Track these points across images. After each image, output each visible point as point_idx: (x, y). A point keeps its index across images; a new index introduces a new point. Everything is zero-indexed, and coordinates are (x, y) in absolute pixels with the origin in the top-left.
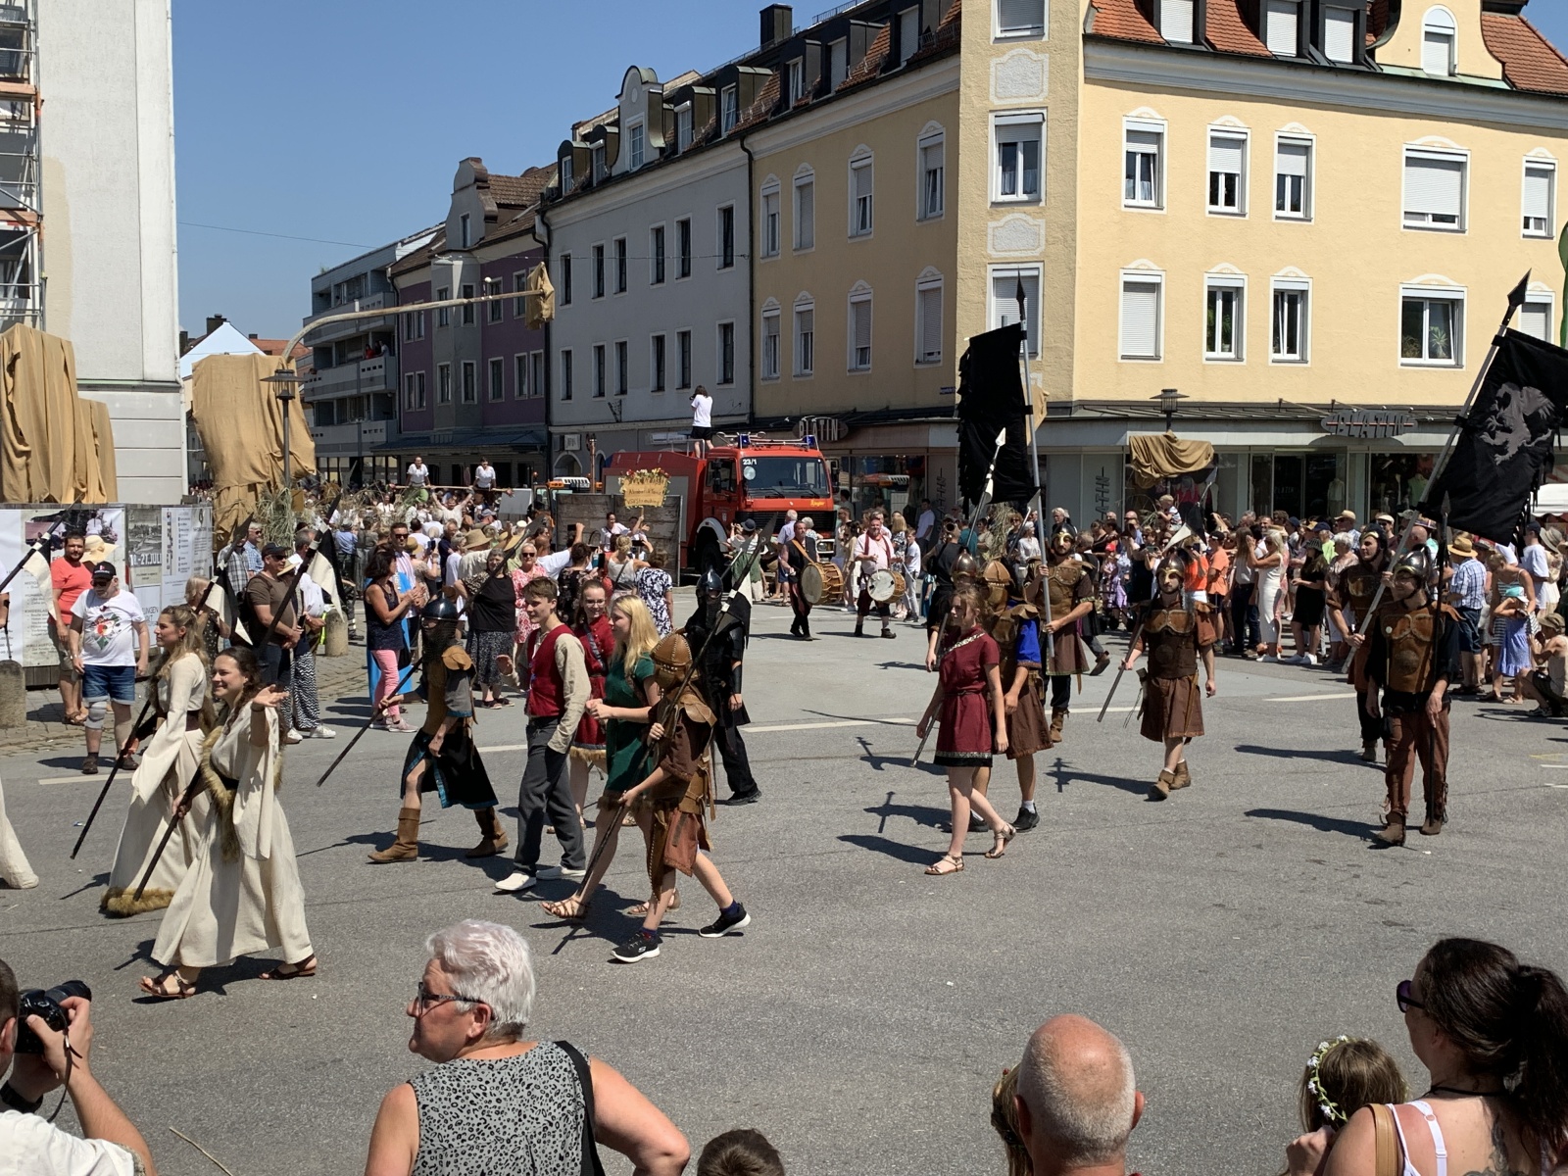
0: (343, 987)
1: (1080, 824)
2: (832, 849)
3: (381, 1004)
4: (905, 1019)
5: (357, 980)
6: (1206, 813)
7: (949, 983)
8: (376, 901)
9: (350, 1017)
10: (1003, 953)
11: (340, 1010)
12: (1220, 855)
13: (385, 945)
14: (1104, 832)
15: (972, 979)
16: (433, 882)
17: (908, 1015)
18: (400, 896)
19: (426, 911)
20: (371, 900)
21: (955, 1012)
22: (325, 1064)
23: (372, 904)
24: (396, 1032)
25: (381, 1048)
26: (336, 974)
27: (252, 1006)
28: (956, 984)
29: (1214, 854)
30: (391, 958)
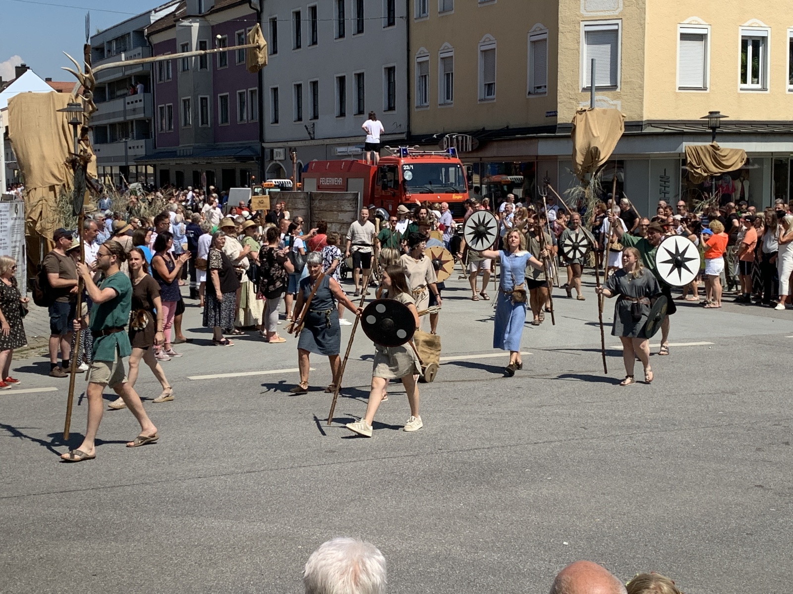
0: (129, 547)
1: (655, 428)
2: (476, 447)
3: (157, 559)
4: (534, 569)
5: (139, 541)
6: (747, 420)
7: (565, 543)
8: (149, 484)
9: (135, 568)
10: (604, 521)
11: (127, 562)
12: (758, 449)
13: (157, 516)
14: (673, 433)
15: (581, 540)
16: (190, 471)
17: (536, 566)
18: (167, 481)
19: (186, 491)
20: (147, 484)
23: (148, 486)
24: (168, 578)
26: (124, 537)
27: (64, 560)
28: (570, 543)
29: (754, 449)
30: (162, 526)
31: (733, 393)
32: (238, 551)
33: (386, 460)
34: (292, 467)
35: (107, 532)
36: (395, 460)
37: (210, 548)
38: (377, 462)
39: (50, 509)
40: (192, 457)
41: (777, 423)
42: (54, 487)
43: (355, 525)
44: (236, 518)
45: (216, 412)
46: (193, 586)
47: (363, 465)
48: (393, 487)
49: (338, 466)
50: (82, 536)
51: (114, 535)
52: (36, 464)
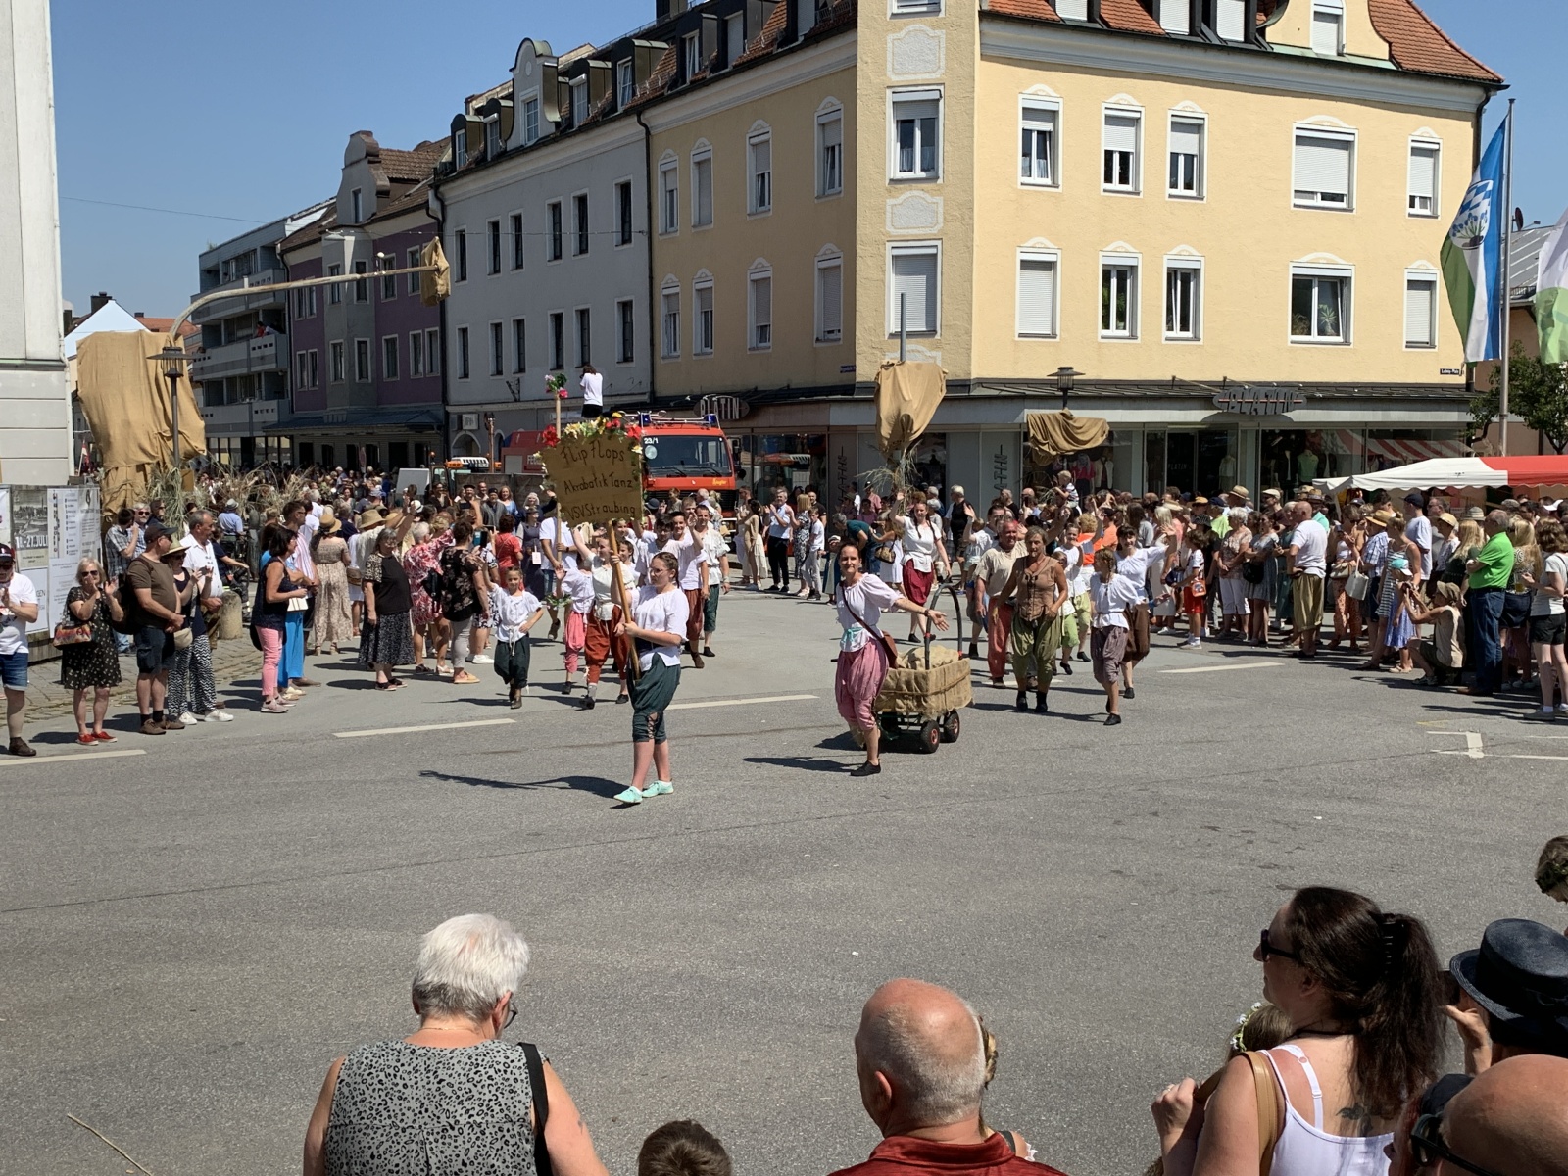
0: (243, 971)
1: (981, 795)
3: (282, 987)
4: (813, 989)
5: (257, 963)
6: (1104, 783)
7: (854, 953)
8: (274, 883)
9: (251, 999)
10: (908, 923)
11: (241, 993)
12: (1118, 823)
13: (285, 928)
14: (1005, 802)
15: (877, 948)
16: (334, 864)
17: (814, 985)
18: (301, 878)
19: (327, 892)
20: (270, 883)
21: (860, 981)
22: (226, 1047)
23: (272, 887)
24: (299, 1014)
25: (284, 1030)
26: (237, 957)
27: (150, 991)
28: (861, 954)
29: (1111, 822)
30: (292, 940)
31: (1085, 748)
32: (398, 973)
33: (613, 845)
34: (479, 857)
35: (213, 951)
36: (626, 845)
37: (360, 970)
38: (601, 847)
39: (132, 920)
40: (338, 845)
41: (1143, 787)
42: (136, 889)
43: (566, 935)
44: (398, 928)
45: (373, 782)
46: (334, 1023)
47: (580, 852)
48: (622, 881)
49: (545, 854)
50: (177, 957)
51: (223, 955)
52: (112, 857)
